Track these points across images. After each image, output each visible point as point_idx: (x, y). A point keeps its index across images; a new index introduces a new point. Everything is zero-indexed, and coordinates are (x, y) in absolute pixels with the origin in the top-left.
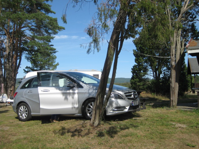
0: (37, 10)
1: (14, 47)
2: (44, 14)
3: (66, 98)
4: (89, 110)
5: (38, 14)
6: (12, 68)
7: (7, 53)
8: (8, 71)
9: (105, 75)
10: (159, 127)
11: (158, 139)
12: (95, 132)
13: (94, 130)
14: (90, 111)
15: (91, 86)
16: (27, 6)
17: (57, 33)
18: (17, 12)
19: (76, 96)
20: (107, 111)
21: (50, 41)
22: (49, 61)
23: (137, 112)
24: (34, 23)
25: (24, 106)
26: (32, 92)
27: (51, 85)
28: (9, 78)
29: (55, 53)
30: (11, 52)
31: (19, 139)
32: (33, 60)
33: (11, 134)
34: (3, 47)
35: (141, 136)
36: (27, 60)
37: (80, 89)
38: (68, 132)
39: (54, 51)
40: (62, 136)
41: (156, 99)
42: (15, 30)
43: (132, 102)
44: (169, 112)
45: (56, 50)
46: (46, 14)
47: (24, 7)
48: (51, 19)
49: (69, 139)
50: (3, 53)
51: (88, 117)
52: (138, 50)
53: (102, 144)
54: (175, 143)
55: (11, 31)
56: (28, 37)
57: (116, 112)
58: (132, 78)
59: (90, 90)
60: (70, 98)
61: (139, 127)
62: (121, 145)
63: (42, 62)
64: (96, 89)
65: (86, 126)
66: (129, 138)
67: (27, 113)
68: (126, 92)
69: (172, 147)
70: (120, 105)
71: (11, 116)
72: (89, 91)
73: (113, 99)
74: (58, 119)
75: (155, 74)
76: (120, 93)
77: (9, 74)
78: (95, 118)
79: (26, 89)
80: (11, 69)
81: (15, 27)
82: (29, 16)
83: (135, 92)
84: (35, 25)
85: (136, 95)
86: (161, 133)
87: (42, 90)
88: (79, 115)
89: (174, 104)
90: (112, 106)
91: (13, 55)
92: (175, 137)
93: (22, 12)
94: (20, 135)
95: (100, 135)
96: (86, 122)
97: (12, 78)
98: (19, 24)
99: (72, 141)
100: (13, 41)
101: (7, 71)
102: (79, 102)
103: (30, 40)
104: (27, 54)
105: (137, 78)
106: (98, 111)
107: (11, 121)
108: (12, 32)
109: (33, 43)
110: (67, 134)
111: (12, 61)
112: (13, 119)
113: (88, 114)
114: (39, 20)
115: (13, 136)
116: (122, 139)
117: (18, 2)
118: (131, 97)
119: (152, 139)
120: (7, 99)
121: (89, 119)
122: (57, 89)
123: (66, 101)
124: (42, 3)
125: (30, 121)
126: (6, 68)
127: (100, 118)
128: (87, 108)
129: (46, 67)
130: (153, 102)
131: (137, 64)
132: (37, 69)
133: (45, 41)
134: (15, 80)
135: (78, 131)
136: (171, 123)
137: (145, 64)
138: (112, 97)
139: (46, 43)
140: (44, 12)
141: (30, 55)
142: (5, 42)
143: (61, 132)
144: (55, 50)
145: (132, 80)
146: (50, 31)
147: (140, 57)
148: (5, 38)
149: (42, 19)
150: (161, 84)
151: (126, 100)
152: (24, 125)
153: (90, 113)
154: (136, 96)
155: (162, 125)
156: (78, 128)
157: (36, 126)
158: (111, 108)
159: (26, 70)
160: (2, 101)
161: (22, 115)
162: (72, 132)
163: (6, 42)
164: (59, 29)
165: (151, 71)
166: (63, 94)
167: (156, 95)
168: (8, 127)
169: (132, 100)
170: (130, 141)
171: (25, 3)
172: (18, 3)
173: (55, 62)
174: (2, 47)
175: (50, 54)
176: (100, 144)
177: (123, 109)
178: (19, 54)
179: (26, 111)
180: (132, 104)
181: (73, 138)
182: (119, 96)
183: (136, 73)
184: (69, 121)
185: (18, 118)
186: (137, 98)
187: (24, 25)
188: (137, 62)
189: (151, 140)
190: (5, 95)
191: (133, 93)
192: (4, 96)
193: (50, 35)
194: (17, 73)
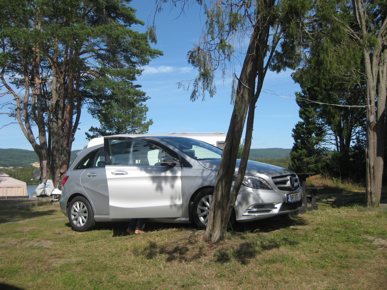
0: (109, 19)
1: (67, 90)
2: (123, 27)
3: (159, 188)
4: (202, 211)
5: (111, 27)
6: (63, 131)
7: (54, 102)
8: (56, 137)
9: (232, 142)
10: (341, 246)
11: (334, 269)
12: (212, 254)
13: (211, 250)
14: (205, 213)
15: (208, 164)
16: (89, 12)
17: (148, 62)
18: (71, 23)
19: (178, 183)
20: (237, 212)
21: (134, 79)
22: (133, 116)
23: (299, 215)
24: (104, 44)
25: (82, 203)
26: (95, 176)
27: (131, 162)
28: (58, 150)
29: (144, 100)
30: (62, 100)
31: (67, 265)
32: (102, 114)
33: (55, 255)
34: (46, 90)
35: (302, 261)
36: (91, 116)
37: (185, 169)
38: (161, 252)
39: (142, 96)
40: (148, 261)
41: (342, 190)
42: (68, 58)
43: (288, 195)
44: (363, 216)
45: (146, 96)
46: (126, 26)
47: (84, 13)
48: (136, 36)
49: (161, 266)
50: (46, 102)
51: (201, 223)
52: (305, 94)
53: (224, 276)
54: (368, 277)
55: (60, 61)
56: (93, 71)
57: (256, 214)
58: (294, 147)
59: (205, 171)
60: (166, 186)
61: (299, 245)
62: (260, 278)
63: (121, 118)
64: (216, 170)
65: (196, 241)
66: (278, 265)
67: (87, 215)
68: (275, 176)
69: (363, 284)
70: (262, 201)
71: (57, 222)
72: (202, 173)
73: (250, 190)
74: (143, 227)
75: (339, 140)
76: (264, 176)
77: (57, 142)
78: (213, 226)
79: (85, 170)
80: (61, 133)
81: (69, 53)
82: (93, 31)
83: (294, 176)
84: (106, 48)
85: (296, 181)
86: (342, 257)
87: (113, 171)
88: (184, 219)
89: (374, 200)
90: (247, 202)
91: (64, 105)
92: (371, 266)
93: (81, 23)
94: (70, 258)
95: (222, 259)
96: (196, 233)
97: (64, 149)
98: (74, 46)
99: (167, 269)
100: (64, 79)
101: (53, 137)
102: (183, 194)
103: (97, 77)
104: (92, 103)
105: (304, 148)
106: (219, 213)
107: (57, 231)
108: (62, 63)
109: (101, 83)
110: (158, 256)
111: (63, 116)
112: (62, 227)
113: (202, 219)
114: (113, 38)
115: (57, 259)
116: (265, 266)
117: (72, 4)
118: (286, 186)
119: (323, 267)
120: (53, 190)
121: (203, 227)
122: (141, 170)
123: (159, 192)
124: (118, 5)
125: (93, 231)
126: (52, 130)
127: (223, 225)
128: (199, 207)
129: (129, 129)
130: (334, 196)
131: (303, 121)
132: (111, 131)
133: (124, 78)
134: (69, 153)
135: (180, 250)
136: (365, 236)
137: (321, 120)
138: (248, 186)
139: (127, 81)
140: (122, 23)
141: (97, 104)
142: (50, 80)
143: (148, 251)
144: (144, 94)
145: (295, 153)
146: (134, 59)
147: (310, 106)
148: (49, 74)
149: (118, 37)
150: (351, 159)
151: (274, 192)
152: (80, 239)
153: (205, 217)
154: (296, 184)
155: (346, 241)
156: (181, 244)
157: (103, 240)
158: (244, 207)
159: (91, 134)
160: (43, 194)
161: (76, 220)
162: (169, 253)
163: (52, 82)
164: (151, 55)
165: (331, 134)
166: (154, 179)
167: (342, 183)
168: (49, 241)
169: (288, 192)
170: (279, 272)
171: (86, 7)
172: (73, 6)
173: (146, 118)
174: (44, 90)
175: (135, 103)
176: (220, 276)
177: (268, 209)
178: (76, 104)
179: (85, 212)
180: (288, 198)
181: (168, 264)
182: (261, 182)
183: (302, 137)
184: (164, 231)
185: (70, 225)
186: (297, 187)
187: (85, 49)
188: (304, 116)
189: (320, 270)
190: (50, 182)
191: (289, 178)
192: (47, 184)
193: (134, 66)
194: (73, 140)
